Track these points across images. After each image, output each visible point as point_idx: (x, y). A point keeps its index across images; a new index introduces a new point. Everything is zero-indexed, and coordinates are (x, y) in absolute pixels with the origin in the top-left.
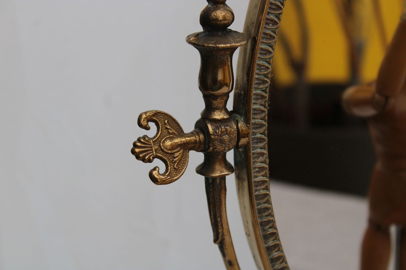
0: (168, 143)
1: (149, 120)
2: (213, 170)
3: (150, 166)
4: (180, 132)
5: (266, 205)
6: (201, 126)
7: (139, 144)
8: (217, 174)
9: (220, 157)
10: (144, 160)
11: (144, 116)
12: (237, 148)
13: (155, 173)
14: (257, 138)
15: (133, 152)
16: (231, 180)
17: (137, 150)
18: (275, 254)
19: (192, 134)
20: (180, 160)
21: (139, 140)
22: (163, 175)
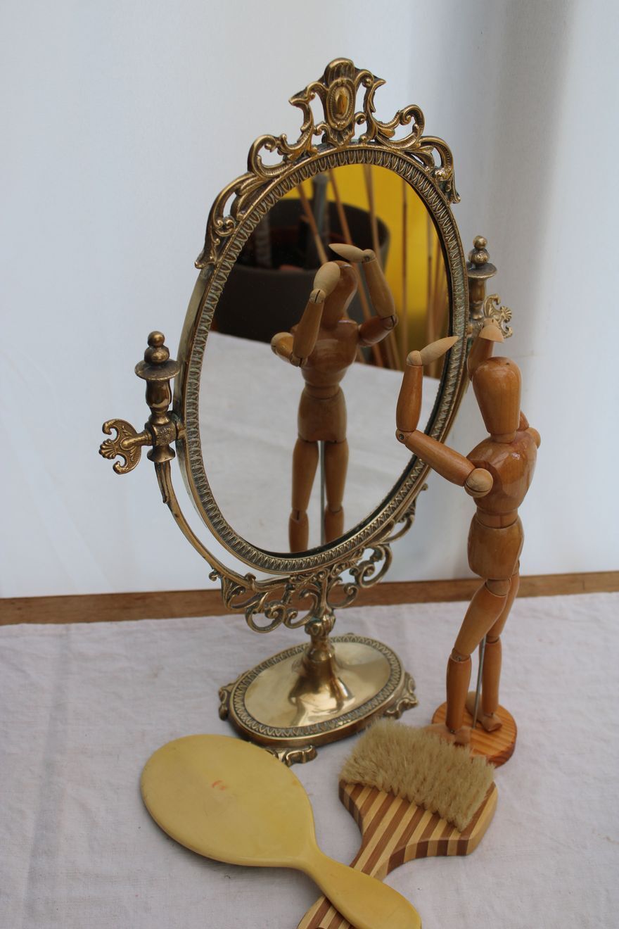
0: (126, 443)
1: (111, 427)
2: (160, 458)
3: (113, 461)
4: (134, 433)
5: (201, 475)
6: (149, 427)
7: (104, 447)
8: (163, 460)
9: (164, 449)
10: (108, 458)
11: (107, 425)
12: (177, 440)
13: (116, 466)
14: (191, 432)
15: (100, 452)
16: (175, 463)
17: (103, 451)
18: (210, 506)
19: (142, 434)
20: (135, 455)
21: (104, 443)
22: (122, 467)
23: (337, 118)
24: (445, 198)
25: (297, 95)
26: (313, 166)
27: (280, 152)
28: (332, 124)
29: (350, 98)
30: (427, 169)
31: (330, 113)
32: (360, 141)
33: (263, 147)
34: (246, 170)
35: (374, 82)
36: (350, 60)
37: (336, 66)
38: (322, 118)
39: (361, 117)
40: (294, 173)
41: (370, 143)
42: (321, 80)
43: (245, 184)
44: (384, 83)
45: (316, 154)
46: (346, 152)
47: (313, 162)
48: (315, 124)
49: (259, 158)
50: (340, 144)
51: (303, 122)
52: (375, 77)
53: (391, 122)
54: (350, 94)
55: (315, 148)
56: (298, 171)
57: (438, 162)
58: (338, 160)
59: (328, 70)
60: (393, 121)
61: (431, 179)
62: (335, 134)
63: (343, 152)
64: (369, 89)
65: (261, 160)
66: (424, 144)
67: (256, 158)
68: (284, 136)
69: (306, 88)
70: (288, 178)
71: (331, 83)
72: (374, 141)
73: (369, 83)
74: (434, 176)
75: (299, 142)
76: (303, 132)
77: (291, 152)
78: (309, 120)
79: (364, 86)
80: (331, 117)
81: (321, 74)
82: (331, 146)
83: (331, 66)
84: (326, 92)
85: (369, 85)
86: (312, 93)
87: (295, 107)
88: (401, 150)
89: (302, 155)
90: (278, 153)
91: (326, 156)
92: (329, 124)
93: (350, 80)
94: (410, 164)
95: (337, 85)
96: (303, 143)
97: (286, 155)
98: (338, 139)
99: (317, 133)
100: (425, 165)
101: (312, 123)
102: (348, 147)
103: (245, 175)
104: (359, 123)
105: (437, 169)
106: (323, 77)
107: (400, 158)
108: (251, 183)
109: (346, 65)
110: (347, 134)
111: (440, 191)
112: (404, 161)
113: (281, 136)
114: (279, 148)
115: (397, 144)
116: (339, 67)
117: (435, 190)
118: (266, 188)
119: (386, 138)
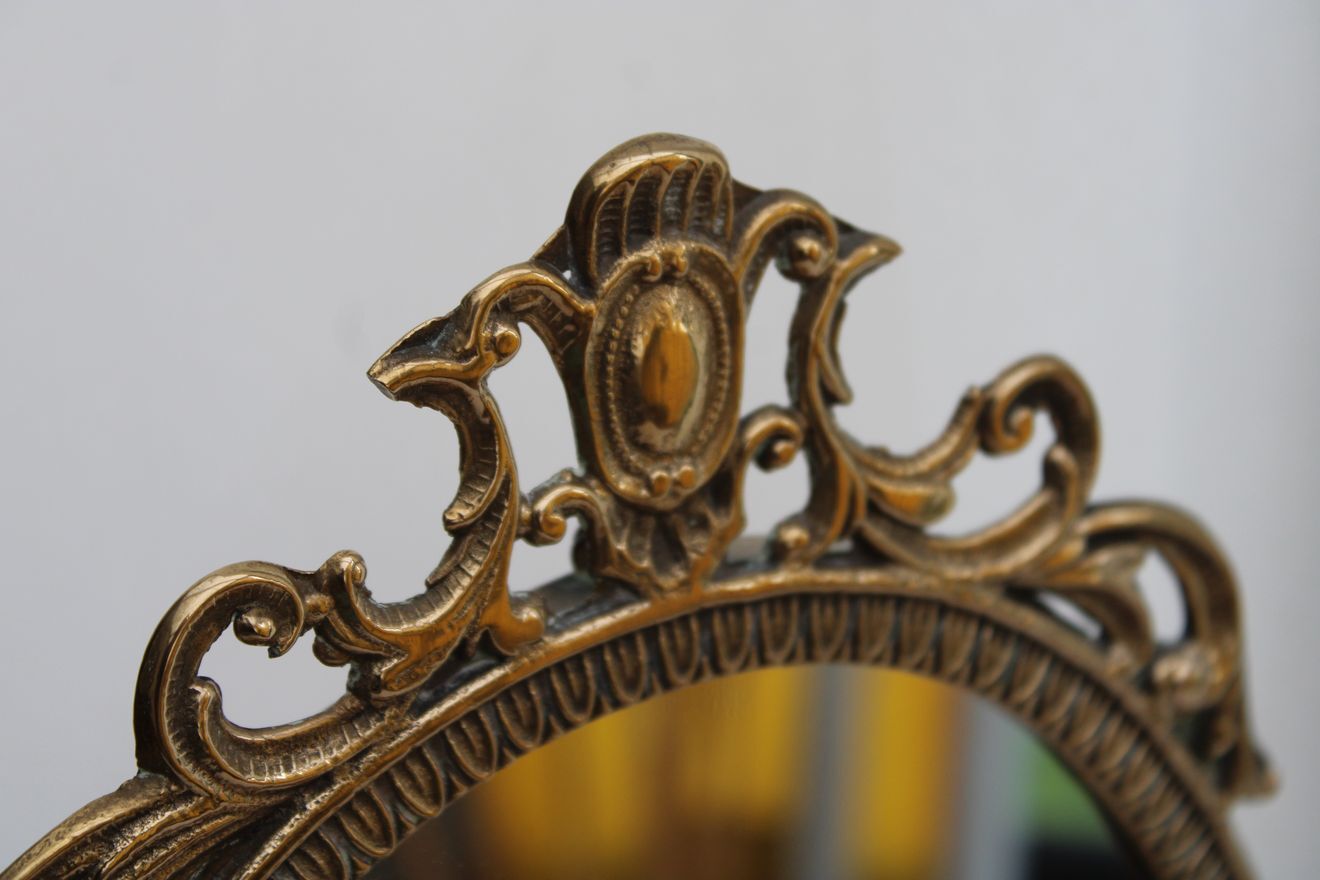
23: (645, 448)
24: (1202, 782)
25: (414, 344)
26: (521, 705)
27: (327, 653)
28: (625, 484)
29: (715, 342)
30: (1120, 659)
31: (607, 422)
32: (777, 552)
33: (229, 632)
34: (128, 767)
35: (842, 254)
36: (705, 148)
37: (629, 178)
38: (568, 456)
39: (779, 434)
40: (417, 754)
41: (825, 561)
42: (550, 257)
43: (123, 846)
44: (890, 251)
45: (535, 642)
46: (705, 615)
47: (523, 686)
48: (525, 484)
49: (204, 693)
50: (667, 582)
51: (454, 479)
52: (845, 228)
53: (932, 448)
54: (715, 320)
55: (529, 614)
56: (437, 739)
57: (1165, 614)
58: (658, 662)
59: (585, 199)
60: (943, 439)
61: (1137, 703)
62: (638, 529)
63: (684, 620)
64: (814, 290)
65: (217, 705)
66: (1099, 540)
67: (185, 701)
68: (346, 563)
69: (467, 300)
70: (385, 780)
71: (605, 268)
72: (845, 545)
73: (810, 256)
74: (1147, 684)
75: (437, 586)
76: (458, 532)
77: (395, 646)
78: (491, 468)
79: (791, 274)
80: (613, 444)
81: (551, 221)
82: (622, 595)
83: (607, 178)
84: (582, 321)
85: (815, 269)
86: (502, 330)
87: (407, 406)
88: (991, 582)
89: (461, 654)
90: (320, 652)
91: (594, 650)
92: (605, 483)
93: (713, 249)
94: (1032, 646)
95: (640, 276)
96: (458, 593)
97: (363, 663)
98: (655, 555)
99: (537, 532)
100: (1106, 640)
101: (508, 483)
102: (715, 588)
103: (125, 791)
104: (768, 460)
105: (1163, 651)
106: (561, 235)
107: (983, 621)
108: (162, 839)
109: (684, 177)
110: (703, 524)
111: (1180, 757)
112: (1003, 632)
113: (333, 563)
114: (323, 629)
115: (966, 553)
116: (646, 184)
117: (1157, 755)
118: (257, 849)
119: (910, 531)
